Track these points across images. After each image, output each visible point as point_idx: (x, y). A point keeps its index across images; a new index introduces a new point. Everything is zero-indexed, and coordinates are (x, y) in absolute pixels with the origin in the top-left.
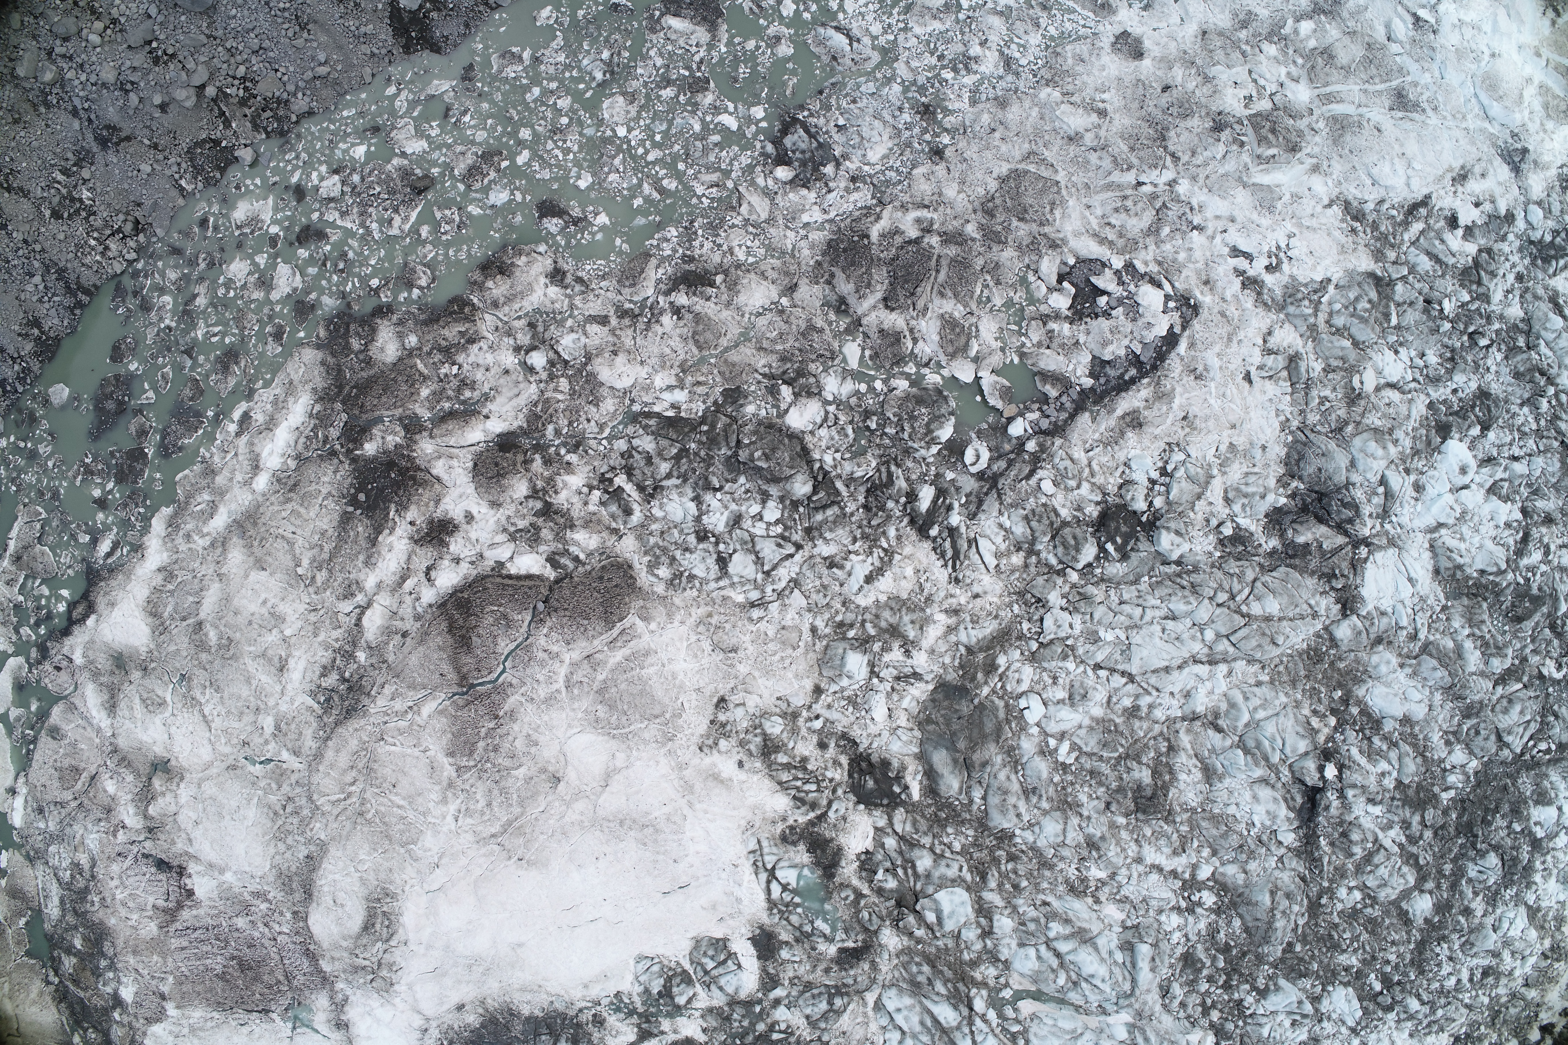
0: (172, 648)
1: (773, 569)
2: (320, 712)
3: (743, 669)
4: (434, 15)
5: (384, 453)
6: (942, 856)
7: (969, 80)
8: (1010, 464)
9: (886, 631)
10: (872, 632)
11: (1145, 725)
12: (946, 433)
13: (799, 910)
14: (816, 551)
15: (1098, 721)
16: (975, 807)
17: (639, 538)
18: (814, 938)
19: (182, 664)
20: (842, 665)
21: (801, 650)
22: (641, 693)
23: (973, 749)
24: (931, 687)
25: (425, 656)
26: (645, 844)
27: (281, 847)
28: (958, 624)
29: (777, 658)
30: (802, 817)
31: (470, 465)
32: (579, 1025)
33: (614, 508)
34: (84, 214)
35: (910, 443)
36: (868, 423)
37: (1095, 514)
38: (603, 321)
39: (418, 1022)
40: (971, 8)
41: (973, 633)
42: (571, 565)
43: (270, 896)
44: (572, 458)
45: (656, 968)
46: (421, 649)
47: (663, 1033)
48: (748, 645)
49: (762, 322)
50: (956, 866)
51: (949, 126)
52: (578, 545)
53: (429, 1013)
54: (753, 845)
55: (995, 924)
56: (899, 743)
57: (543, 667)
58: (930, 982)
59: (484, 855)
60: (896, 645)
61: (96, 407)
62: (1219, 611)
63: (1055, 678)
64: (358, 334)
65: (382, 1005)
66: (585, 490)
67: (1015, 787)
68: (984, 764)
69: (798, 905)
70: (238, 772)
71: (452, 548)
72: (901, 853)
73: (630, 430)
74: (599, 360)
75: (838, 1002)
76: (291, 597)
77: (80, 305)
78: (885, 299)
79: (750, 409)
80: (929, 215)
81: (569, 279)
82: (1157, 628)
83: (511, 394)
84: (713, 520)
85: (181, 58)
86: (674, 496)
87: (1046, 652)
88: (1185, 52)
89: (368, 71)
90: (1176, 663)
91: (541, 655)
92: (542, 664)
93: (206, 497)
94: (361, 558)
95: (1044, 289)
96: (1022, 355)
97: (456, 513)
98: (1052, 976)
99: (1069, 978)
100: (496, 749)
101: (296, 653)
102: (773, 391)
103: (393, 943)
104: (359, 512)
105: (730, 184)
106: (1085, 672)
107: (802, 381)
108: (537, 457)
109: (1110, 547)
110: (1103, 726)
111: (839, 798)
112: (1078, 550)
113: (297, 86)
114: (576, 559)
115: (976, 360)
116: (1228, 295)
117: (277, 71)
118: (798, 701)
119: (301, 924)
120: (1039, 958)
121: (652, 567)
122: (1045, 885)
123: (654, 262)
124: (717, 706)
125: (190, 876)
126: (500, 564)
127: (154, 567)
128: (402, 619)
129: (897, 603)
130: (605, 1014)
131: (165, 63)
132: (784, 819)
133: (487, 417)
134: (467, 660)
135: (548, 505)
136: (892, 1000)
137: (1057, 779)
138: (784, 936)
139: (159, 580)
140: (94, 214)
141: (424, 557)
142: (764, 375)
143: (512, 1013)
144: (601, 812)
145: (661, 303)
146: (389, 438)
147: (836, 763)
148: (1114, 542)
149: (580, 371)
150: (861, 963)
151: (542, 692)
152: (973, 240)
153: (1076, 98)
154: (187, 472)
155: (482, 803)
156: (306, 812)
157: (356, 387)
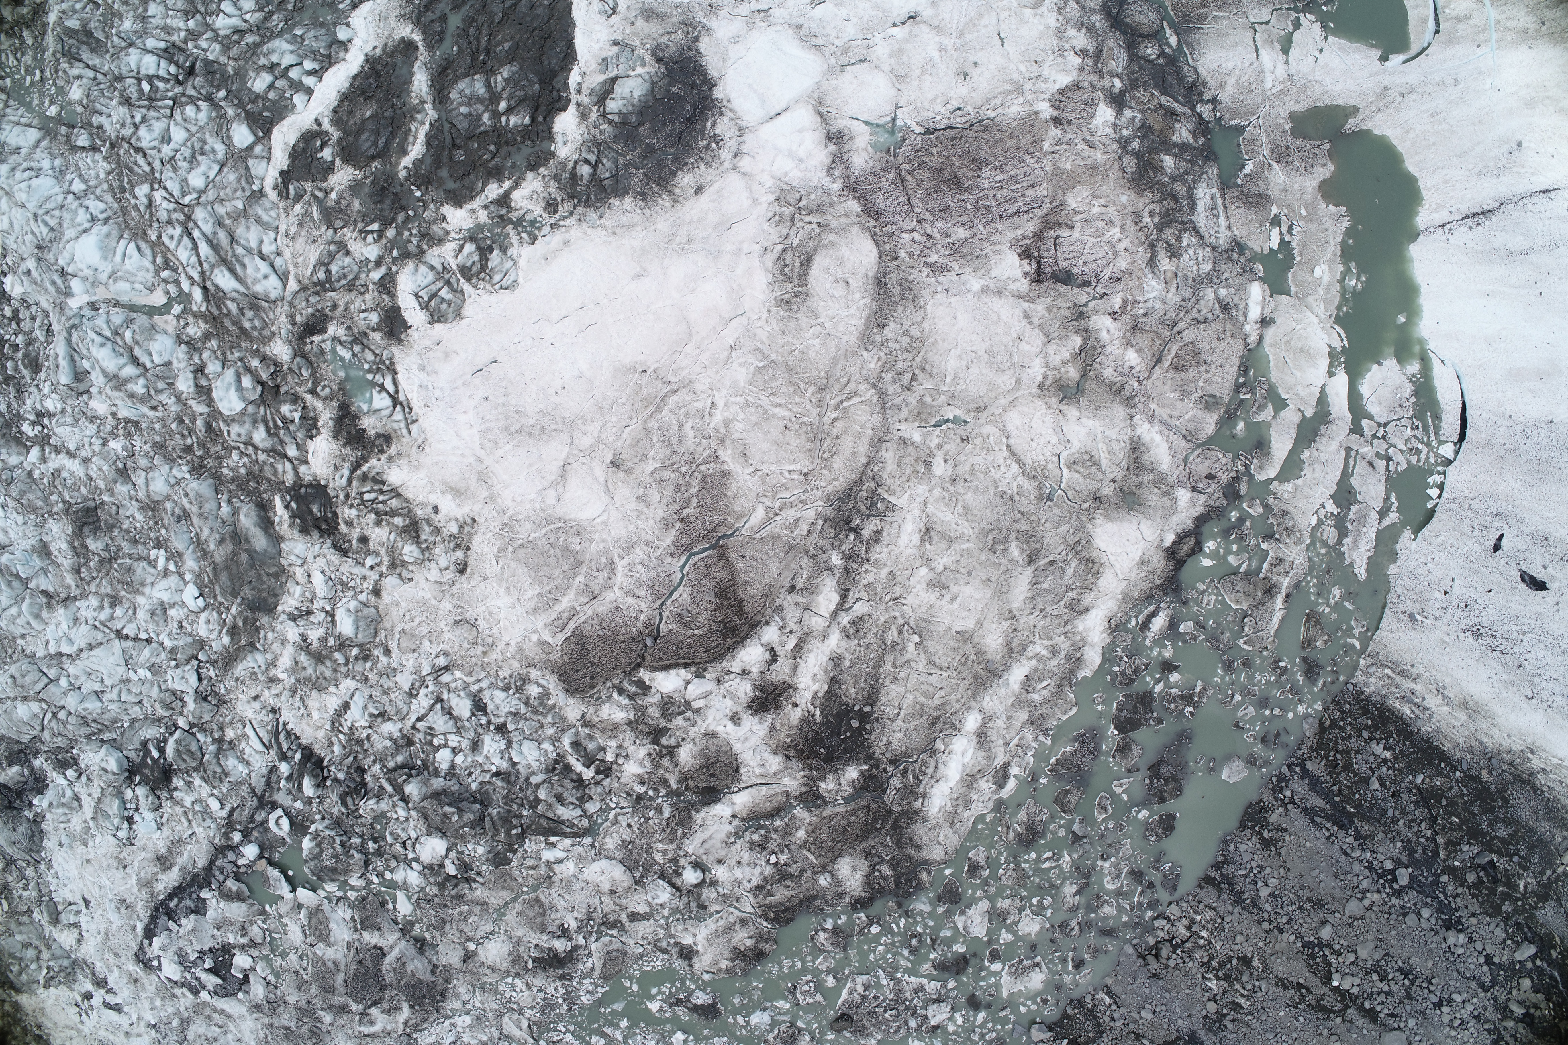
0: (1063, 529)
1: (433, 705)
2: (880, 491)
3: (447, 605)
5: (836, 770)
6: (245, 444)
8: (252, 819)
9: (325, 657)
10: (337, 656)
11: (103, 590)
12: (307, 844)
13: (366, 366)
14: (399, 725)
15: (137, 592)
16: (225, 497)
17: (563, 719)
18: (349, 339)
19: (1049, 513)
20: (356, 622)
21: (398, 629)
22: (539, 570)
23: (234, 554)
24: (280, 608)
25: (762, 574)
26: (517, 412)
27: (915, 332)
28: (267, 669)
29: (417, 620)
30: (373, 464)
31: (743, 770)
32: (571, 197)
33: (591, 746)
34: (1214, 964)
35: (333, 833)
36: (376, 846)
37: (175, 780)
38: (634, 917)
39: (745, 163)
41: (252, 664)
42: (625, 684)
43: (926, 271)
44: (640, 789)
45: (497, 278)
46: (768, 581)
47: (486, 207)
48: (446, 629)
49: (488, 927)
50: (233, 436)
52: (621, 707)
53: (733, 177)
54: (414, 428)
55: (191, 383)
56: (297, 552)
57: (638, 581)
58: (241, 310)
59: (682, 369)
60: (315, 645)
62: (62, 703)
63: (181, 627)
64: (884, 879)
65: (786, 174)
66: (621, 761)
67: (195, 520)
68: (221, 541)
69: (369, 371)
70: (973, 406)
71: (749, 687)
72: (282, 442)
73: (585, 823)
74: (626, 885)
75: (321, 275)
76: (923, 609)
77: (1218, 866)
78: (384, 955)
79: (480, 850)
80: (362, 1029)
81: (674, 951)
82: (108, 682)
83: (711, 842)
84: (495, 745)
86: (535, 765)
87: (190, 652)
90: (84, 655)
91: (642, 592)
92: (640, 583)
93: (1036, 697)
94: (847, 663)
95: (258, 969)
96: (263, 912)
97: (749, 722)
98: (137, 337)
99: (123, 339)
100: (678, 487)
101: (910, 551)
102: (465, 866)
103: (779, 248)
104: (857, 708)
106: (158, 635)
107: (439, 879)
108: (674, 786)
109: (155, 754)
110: (134, 587)
111: (343, 489)
112: (177, 751)
114: (621, 691)
115: (300, 906)
118: (390, 582)
119: (887, 247)
120: (150, 355)
121: (546, 694)
122: (157, 426)
123: (597, 973)
124: (466, 565)
125: (1026, 275)
126: (699, 675)
127: (1093, 613)
128: (797, 604)
129: (319, 685)
130: (545, 215)
132: (390, 459)
133: (734, 816)
134: (720, 574)
135: (656, 742)
136: (271, 286)
137: (163, 532)
138: (377, 336)
139: (1087, 599)
140: (1203, 964)
141: (781, 672)
142: (474, 881)
143: (643, 196)
144: (565, 437)
145: (580, 938)
146: (832, 786)
147: (350, 524)
148: (152, 758)
149: (646, 870)
150: (304, 320)
151: (639, 553)
152: (323, 1009)
154: (1065, 717)
155: (687, 427)
156: (888, 377)
157: (878, 830)
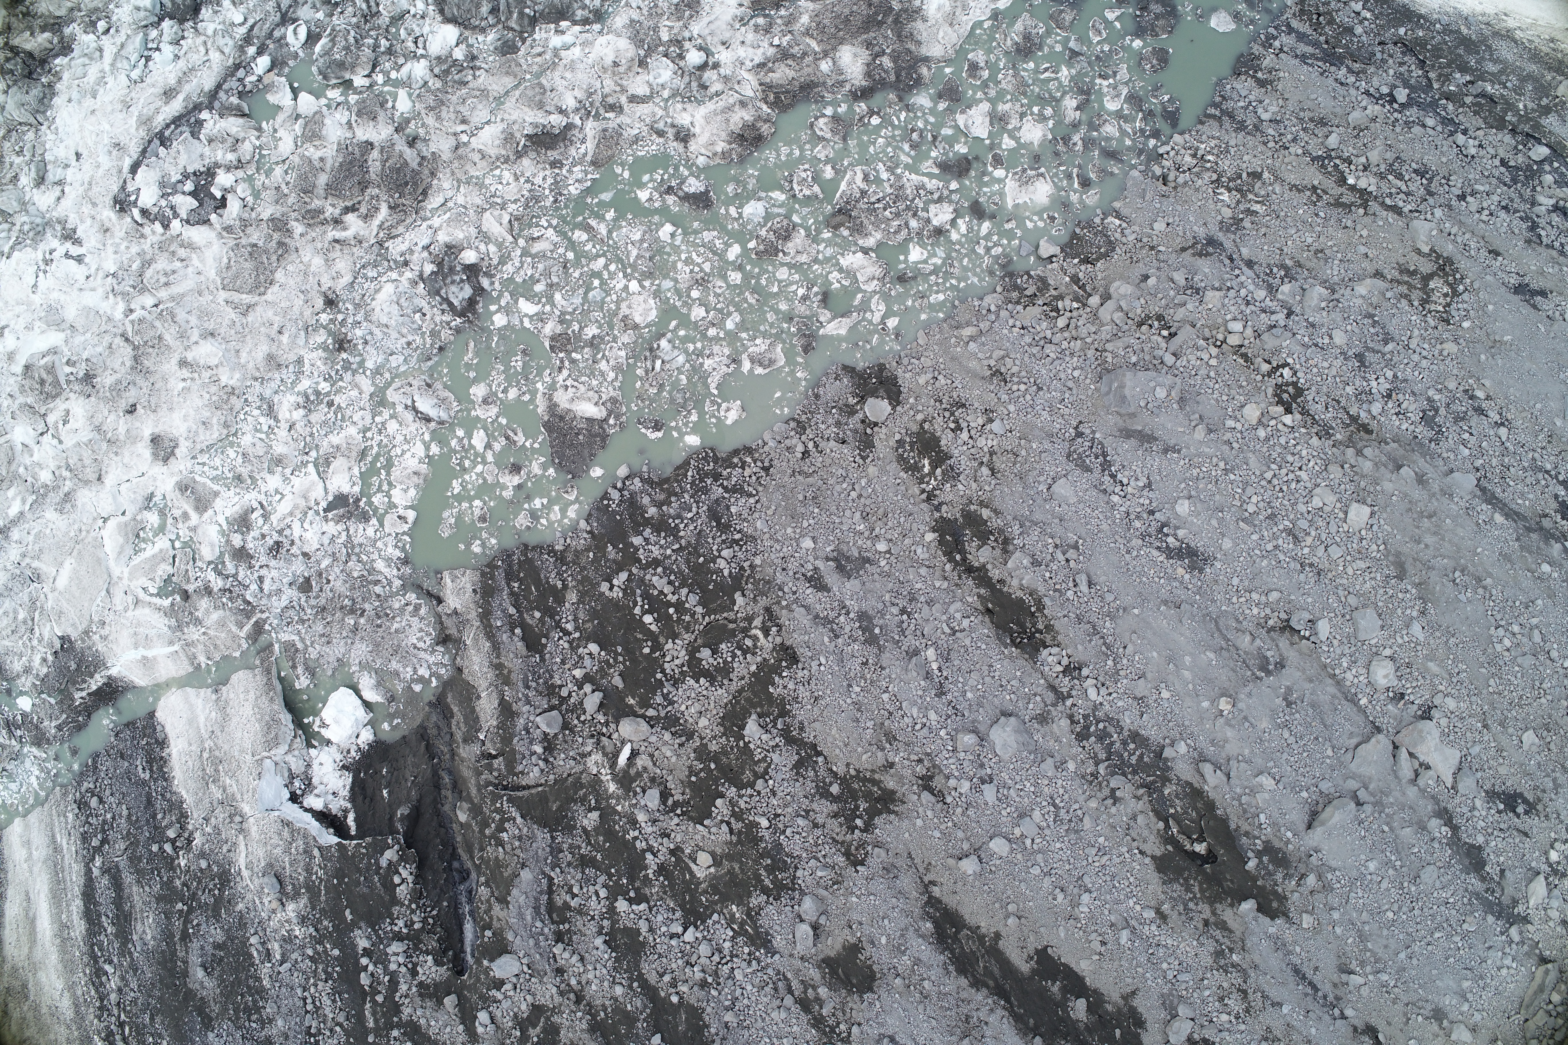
4: (852, 401)
7: (305, 384)
8: (269, 35)
34: (1224, 180)
35: (349, 27)
36: (388, 44)
37: (203, 11)
38: (634, 99)
40: (305, 464)
49: (484, 115)
51: (322, 331)
61: (1174, 8)
64: (886, 71)
74: (631, 59)
77: (1216, 105)
78: (371, 148)
79: (492, 39)
81: (671, 134)
83: (717, 23)
85: (1130, 322)
88: (116, 454)
89: (920, 342)
95: (239, 190)
96: (259, 129)
102: (472, 57)
105: (521, 242)
107: (444, 67)
113: (998, 316)
115: (296, 116)
116: (89, 221)
117: (1023, 328)
123: (588, 158)
131: (1148, 317)
133: (740, 5)
140: (1212, 182)
142: (480, 68)
145: (577, 118)
149: (651, 49)
152: (297, 220)
153: (206, 374)
157: (880, 24)
